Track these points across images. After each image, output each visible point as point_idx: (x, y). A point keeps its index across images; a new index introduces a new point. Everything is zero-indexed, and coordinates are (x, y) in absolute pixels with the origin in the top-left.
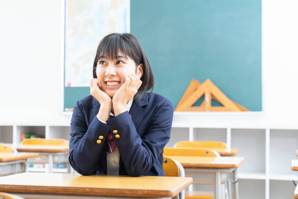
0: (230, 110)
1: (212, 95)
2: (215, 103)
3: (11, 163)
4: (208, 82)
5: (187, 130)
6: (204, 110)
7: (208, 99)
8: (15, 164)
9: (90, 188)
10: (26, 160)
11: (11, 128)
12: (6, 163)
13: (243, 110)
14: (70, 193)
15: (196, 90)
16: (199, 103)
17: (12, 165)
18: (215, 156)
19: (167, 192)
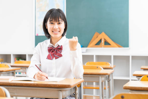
0: (114, 47)
1: (105, 39)
2: (107, 43)
3: (8, 72)
4: (103, 34)
5: (93, 56)
6: (101, 47)
7: (103, 41)
8: (10, 73)
9: (37, 84)
10: (15, 71)
11: (10, 55)
12: (6, 72)
13: (119, 47)
14: (28, 86)
15: (97, 37)
16: (99, 43)
17: (8, 73)
18: (101, 69)
19: (69, 85)
